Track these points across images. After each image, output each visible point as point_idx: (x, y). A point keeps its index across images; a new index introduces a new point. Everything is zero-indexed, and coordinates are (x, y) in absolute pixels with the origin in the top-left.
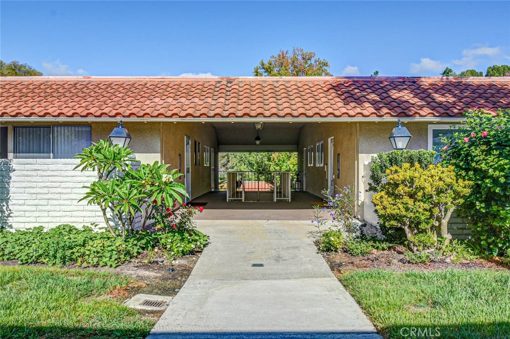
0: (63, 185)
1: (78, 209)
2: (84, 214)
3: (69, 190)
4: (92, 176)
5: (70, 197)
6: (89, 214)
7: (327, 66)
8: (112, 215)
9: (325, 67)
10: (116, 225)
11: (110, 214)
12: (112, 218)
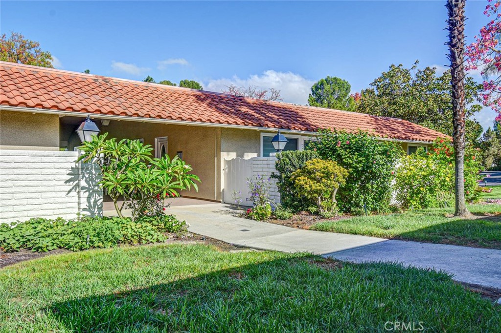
0: (30, 177)
1: (47, 202)
2: (54, 206)
3: (36, 183)
4: (62, 168)
5: (39, 190)
6: (59, 206)
7: (51, 59)
8: (88, 205)
9: (48, 60)
10: (91, 214)
11: (85, 204)
12: (87, 208)
